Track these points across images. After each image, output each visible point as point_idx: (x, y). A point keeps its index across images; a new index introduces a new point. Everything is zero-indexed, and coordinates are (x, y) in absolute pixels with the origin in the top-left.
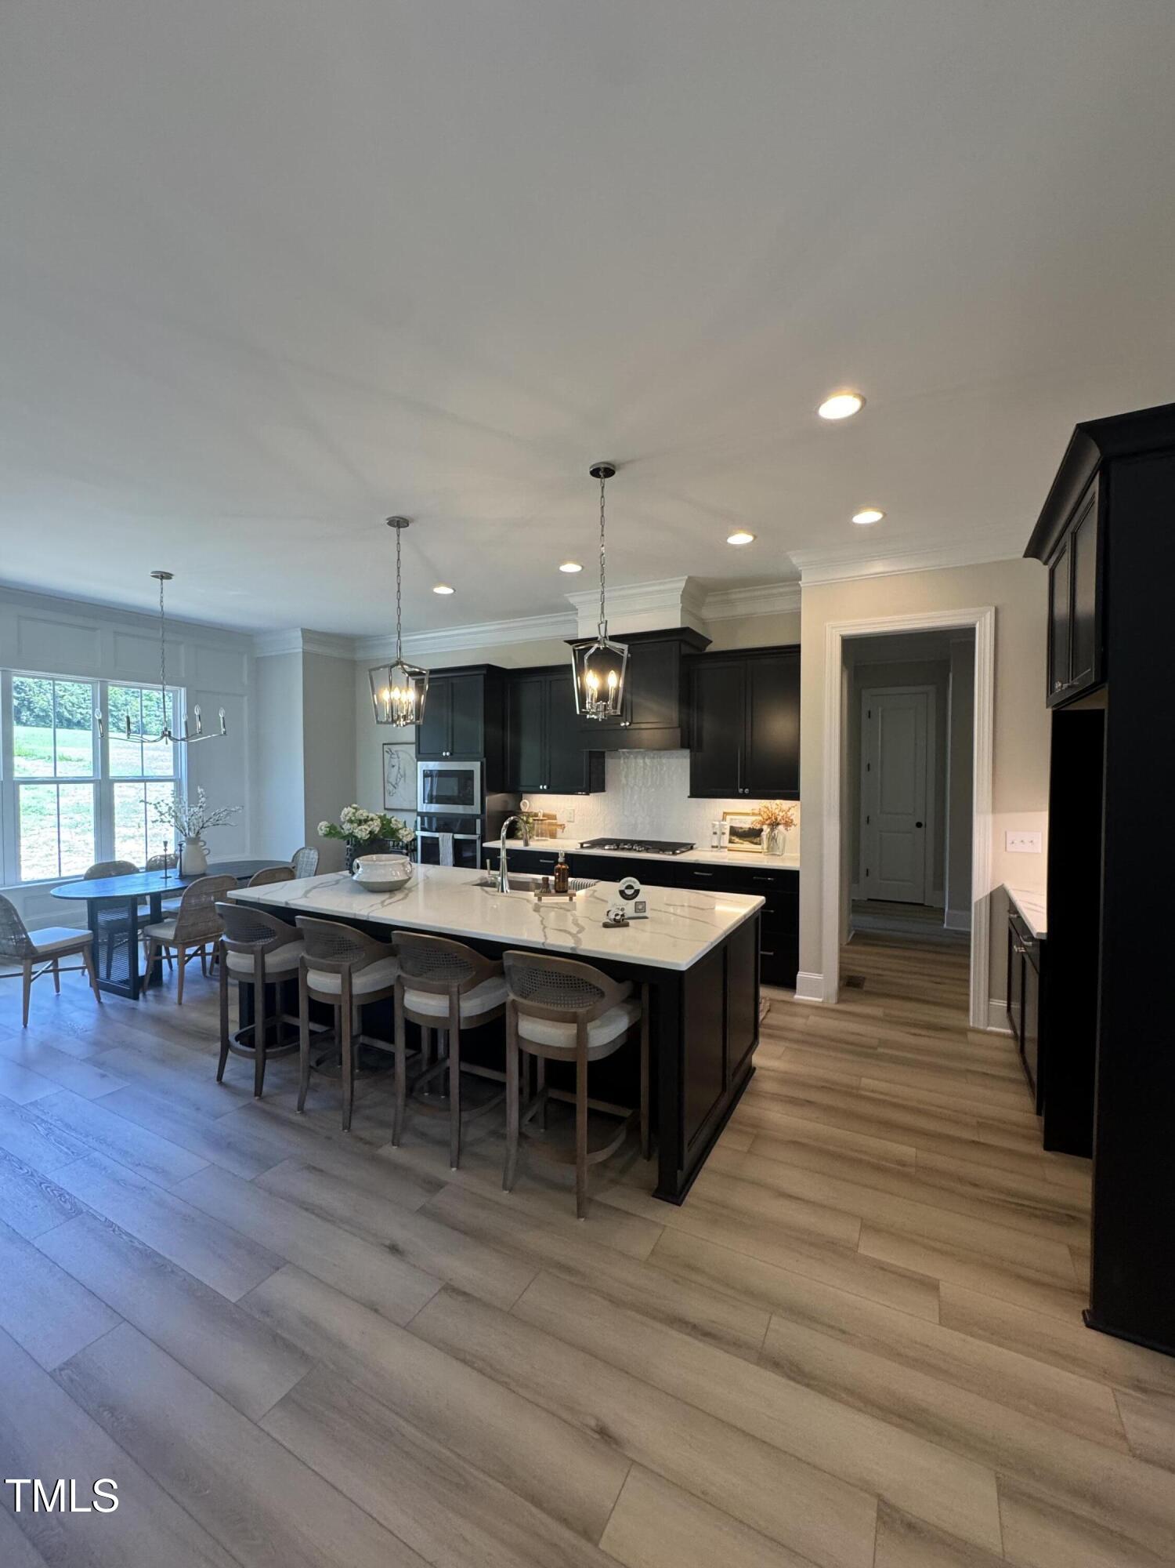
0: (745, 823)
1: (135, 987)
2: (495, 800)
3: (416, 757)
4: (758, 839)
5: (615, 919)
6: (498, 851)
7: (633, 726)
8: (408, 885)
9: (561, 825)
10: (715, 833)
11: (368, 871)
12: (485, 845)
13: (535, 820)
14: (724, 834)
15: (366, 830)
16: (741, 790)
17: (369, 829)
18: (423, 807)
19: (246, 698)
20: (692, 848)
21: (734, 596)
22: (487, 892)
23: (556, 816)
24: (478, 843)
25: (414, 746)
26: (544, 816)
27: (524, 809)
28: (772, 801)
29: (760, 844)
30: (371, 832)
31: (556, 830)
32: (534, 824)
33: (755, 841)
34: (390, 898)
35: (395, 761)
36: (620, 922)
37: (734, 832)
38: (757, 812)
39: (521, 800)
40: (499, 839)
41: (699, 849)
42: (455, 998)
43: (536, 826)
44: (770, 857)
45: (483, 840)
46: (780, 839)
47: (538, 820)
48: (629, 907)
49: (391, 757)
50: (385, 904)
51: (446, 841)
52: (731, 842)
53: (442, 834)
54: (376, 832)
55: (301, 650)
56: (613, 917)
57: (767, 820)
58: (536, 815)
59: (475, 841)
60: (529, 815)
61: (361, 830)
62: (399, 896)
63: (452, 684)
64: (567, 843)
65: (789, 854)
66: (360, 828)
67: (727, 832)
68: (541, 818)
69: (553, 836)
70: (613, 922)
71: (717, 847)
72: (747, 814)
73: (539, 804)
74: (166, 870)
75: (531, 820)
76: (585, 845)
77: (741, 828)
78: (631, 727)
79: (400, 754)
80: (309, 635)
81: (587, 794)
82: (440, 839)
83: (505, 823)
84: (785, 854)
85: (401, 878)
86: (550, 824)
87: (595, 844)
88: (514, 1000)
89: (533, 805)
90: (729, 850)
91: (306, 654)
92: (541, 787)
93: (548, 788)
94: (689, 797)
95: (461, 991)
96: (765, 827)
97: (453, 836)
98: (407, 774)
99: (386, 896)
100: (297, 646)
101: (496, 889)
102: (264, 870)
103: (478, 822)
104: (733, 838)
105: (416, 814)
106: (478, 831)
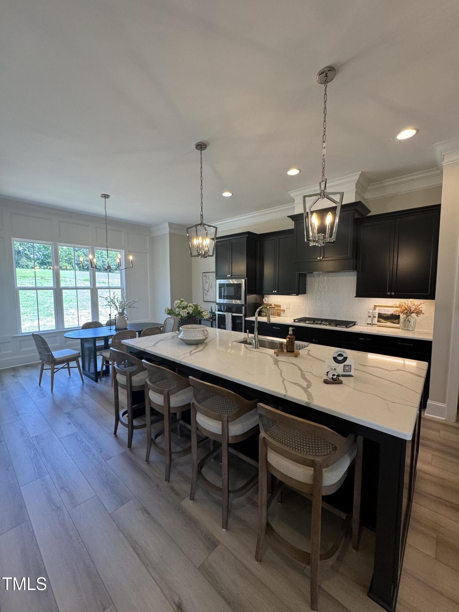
0: (388, 312)
1: (97, 376)
2: (252, 298)
3: (216, 278)
4: (397, 320)
5: (332, 378)
6: (253, 322)
7: (324, 259)
8: (206, 341)
9: (283, 310)
10: (370, 317)
11: (185, 334)
12: (246, 319)
13: (270, 307)
14: (375, 317)
15: (186, 312)
16: (389, 293)
17: (187, 312)
18: (218, 301)
19: (148, 254)
20: (355, 324)
21: (386, 184)
22: (247, 348)
23: (280, 306)
24: (243, 318)
25: (215, 273)
26: (275, 305)
27: (265, 302)
28: (409, 299)
29: (399, 324)
30: (188, 313)
31: (280, 312)
32: (270, 309)
33: (394, 322)
34: (196, 349)
35: (207, 280)
36: (335, 381)
37: (381, 316)
38: (398, 305)
39: (264, 298)
40: (254, 316)
41: (359, 325)
42: (226, 423)
43: (271, 310)
44: (405, 331)
45: (245, 317)
46: (412, 321)
47: (272, 307)
48: (340, 368)
49: (206, 279)
50: (192, 353)
51: (229, 316)
52: (378, 321)
53: (227, 313)
54: (191, 313)
55: (168, 232)
56: (331, 376)
57: (405, 310)
58: (271, 305)
59: (242, 317)
60: (267, 305)
61: (183, 312)
62: (201, 348)
63: (232, 242)
64: (287, 319)
65: (418, 330)
66: (182, 311)
67: (377, 316)
68: (273, 307)
69: (279, 315)
70: (332, 380)
71: (371, 324)
72: (392, 307)
73: (273, 300)
74: (110, 326)
75: (268, 307)
76: (296, 321)
77: (386, 314)
78: (322, 260)
79: (210, 277)
80: (172, 225)
81: (297, 295)
82: (226, 315)
83: (257, 310)
84: (415, 330)
85: (202, 338)
86: (277, 310)
87: (300, 320)
88: (264, 437)
89: (269, 300)
90: (377, 326)
91: (170, 234)
92: (274, 291)
93: (277, 292)
94: (355, 297)
95: (229, 420)
96: (401, 315)
97: (232, 314)
98: (213, 286)
99: (194, 347)
100: (167, 230)
101: (252, 346)
102: (148, 328)
103: (243, 307)
104: (380, 319)
105: (215, 304)
106: (243, 312)
